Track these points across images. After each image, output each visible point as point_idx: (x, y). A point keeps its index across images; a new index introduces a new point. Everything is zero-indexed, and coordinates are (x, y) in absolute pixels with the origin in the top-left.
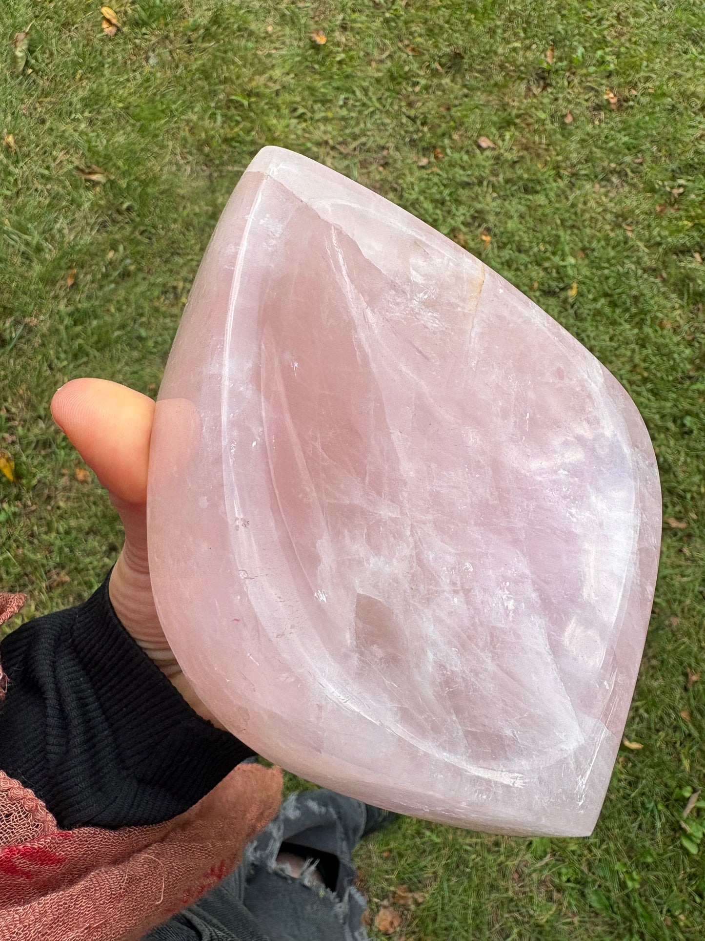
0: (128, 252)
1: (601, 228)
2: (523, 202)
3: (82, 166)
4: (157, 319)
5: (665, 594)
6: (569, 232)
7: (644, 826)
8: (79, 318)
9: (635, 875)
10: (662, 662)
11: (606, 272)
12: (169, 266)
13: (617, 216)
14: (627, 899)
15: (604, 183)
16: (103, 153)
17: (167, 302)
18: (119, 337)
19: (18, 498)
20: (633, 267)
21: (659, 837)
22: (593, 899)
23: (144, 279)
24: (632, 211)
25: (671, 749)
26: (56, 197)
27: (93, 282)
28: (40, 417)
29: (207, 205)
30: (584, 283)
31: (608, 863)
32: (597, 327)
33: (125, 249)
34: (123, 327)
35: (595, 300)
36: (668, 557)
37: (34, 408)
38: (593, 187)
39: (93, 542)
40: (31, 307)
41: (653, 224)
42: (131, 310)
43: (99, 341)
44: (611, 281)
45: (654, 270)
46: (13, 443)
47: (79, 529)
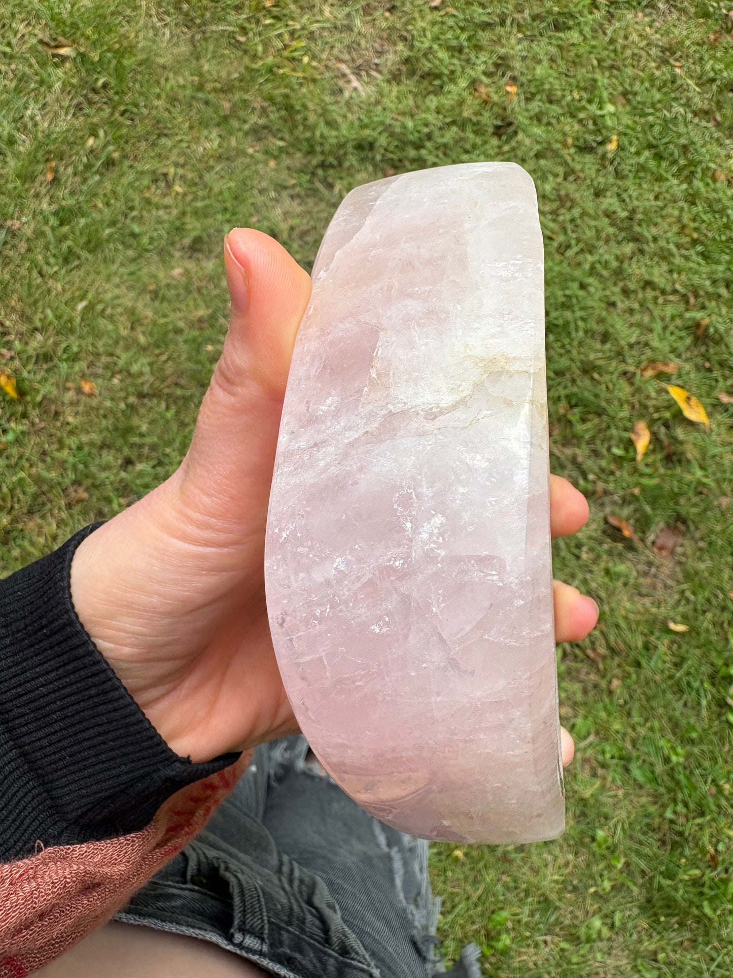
0: (109, 138)
1: (645, 66)
2: (554, 41)
3: (46, 39)
4: (149, 211)
5: (714, 474)
6: (607, 74)
7: (689, 704)
8: (65, 216)
9: (680, 750)
10: (710, 544)
11: (651, 118)
12: (157, 150)
13: (663, 50)
14: (671, 773)
15: (648, 11)
16: (68, 22)
17: (159, 192)
18: (111, 235)
19: (24, 415)
20: (682, 110)
21: (704, 713)
22: (637, 773)
23: (131, 167)
24: (682, 43)
25: (718, 629)
26: (22, 79)
27: (75, 174)
28: (36, 329)
29: (192, 75)
30: (625, 134)
31: (652, 742)
32: (640, 185)
33: (105, 132)
34: (113, 223)
35: (638, 153)
36: (718, 435)
37: (29, 320)
38: (636, 16)
39: (108, 457)
40: (11, 209)
41: (706, 57)
42: (119, 205)
43: (89, 242)
44: (657, 129)
45: (706, 113)
46: (12, 358)
47: (92, 444)
